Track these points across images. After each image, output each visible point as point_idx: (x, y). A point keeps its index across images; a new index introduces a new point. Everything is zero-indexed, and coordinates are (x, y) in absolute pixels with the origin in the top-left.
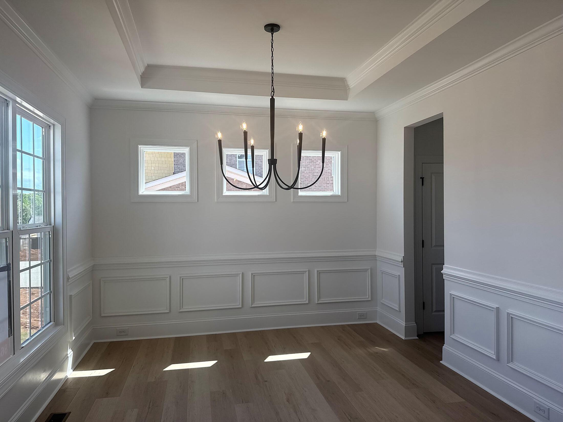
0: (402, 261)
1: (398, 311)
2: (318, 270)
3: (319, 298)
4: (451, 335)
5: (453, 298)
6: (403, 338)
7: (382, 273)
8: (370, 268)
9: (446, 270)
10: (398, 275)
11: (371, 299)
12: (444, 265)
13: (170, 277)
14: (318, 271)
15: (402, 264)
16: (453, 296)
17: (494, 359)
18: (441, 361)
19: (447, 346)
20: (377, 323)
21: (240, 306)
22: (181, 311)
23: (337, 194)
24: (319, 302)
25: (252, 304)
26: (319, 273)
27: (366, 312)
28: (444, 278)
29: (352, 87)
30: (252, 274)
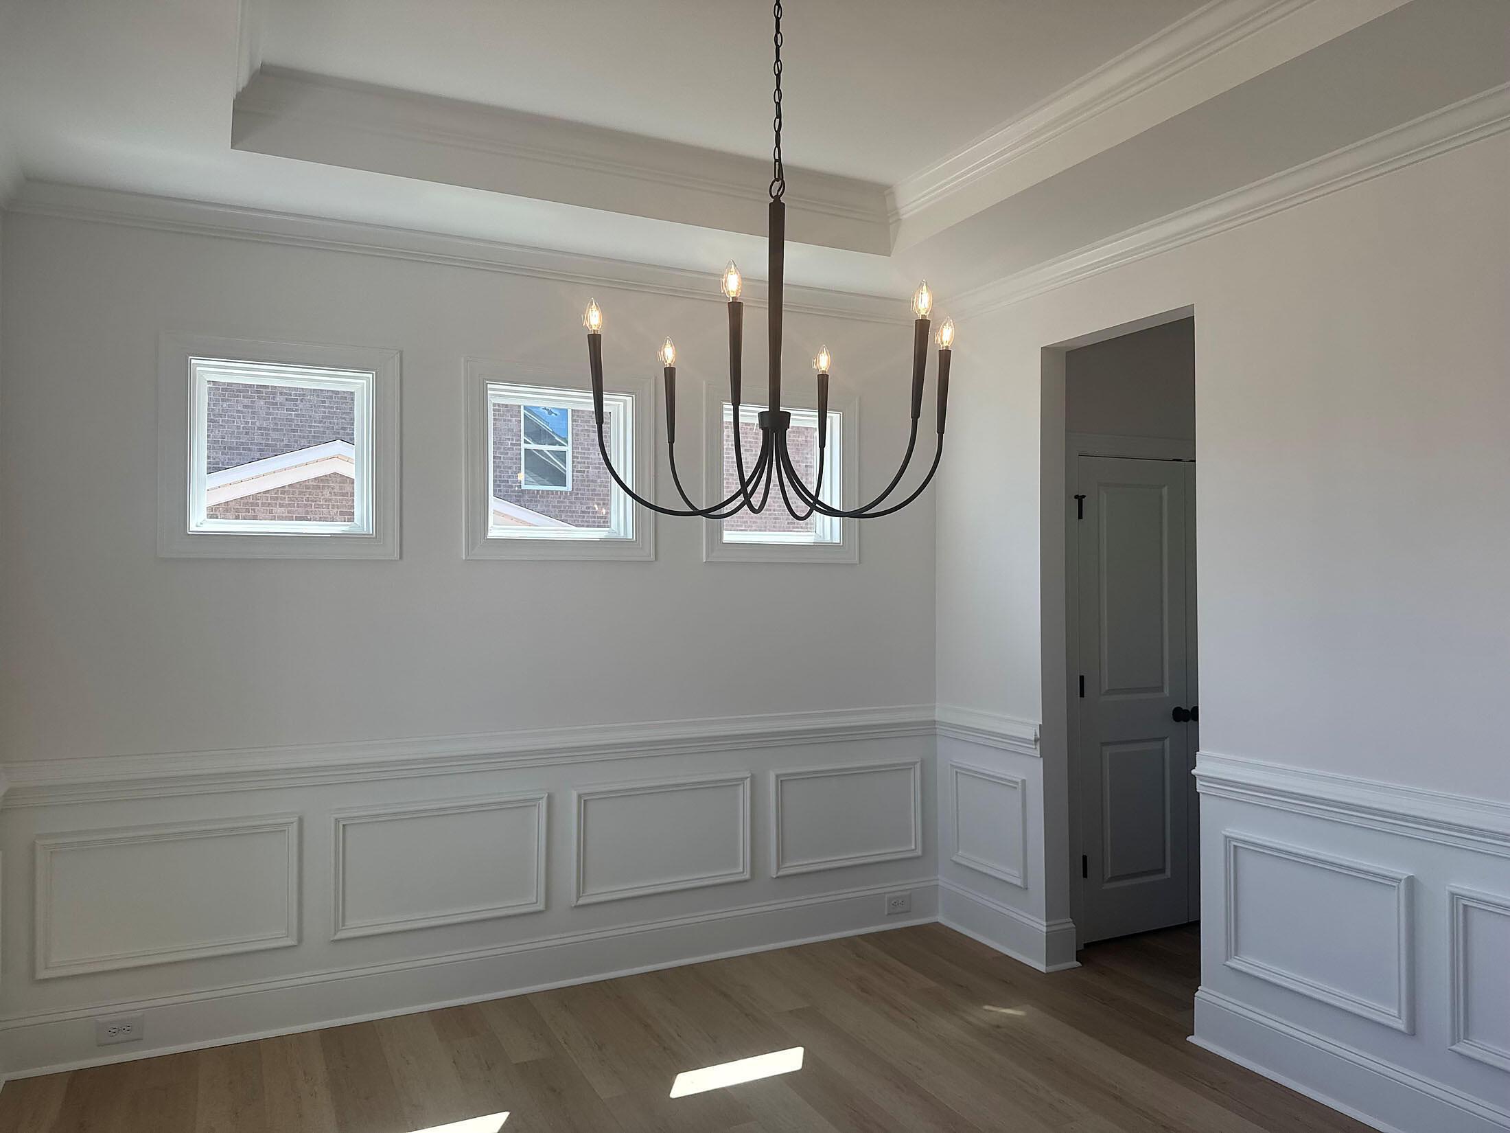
0: (1038, 739)
1: (1022, 886)
2: (779, 772)
3: (782, 857)
4: (1227, 960)
5: (1234, 849)
6: (1042, 967)
7: (957, 772)
8: (920, 760)
9: (1204, 767)
10: (1019, 781)
11: (924, 850)
12: (1198, 751)
13: (301, 821)
14: (777, 776)
15: (1036, 748)
16: (1236, 844)
17: (1400, 1031)
18: (1190, 1037)
19: (1207, 990)
20: (937, 922)
21: (541, 907)
22: (337, 937)
23: (828, 539)
24: (781, 873)
25: (578, 898)
26: (782, 781)
27: (908, 893)
28: (1198, 791)
29: (909, 215)
30: (580, 797)
